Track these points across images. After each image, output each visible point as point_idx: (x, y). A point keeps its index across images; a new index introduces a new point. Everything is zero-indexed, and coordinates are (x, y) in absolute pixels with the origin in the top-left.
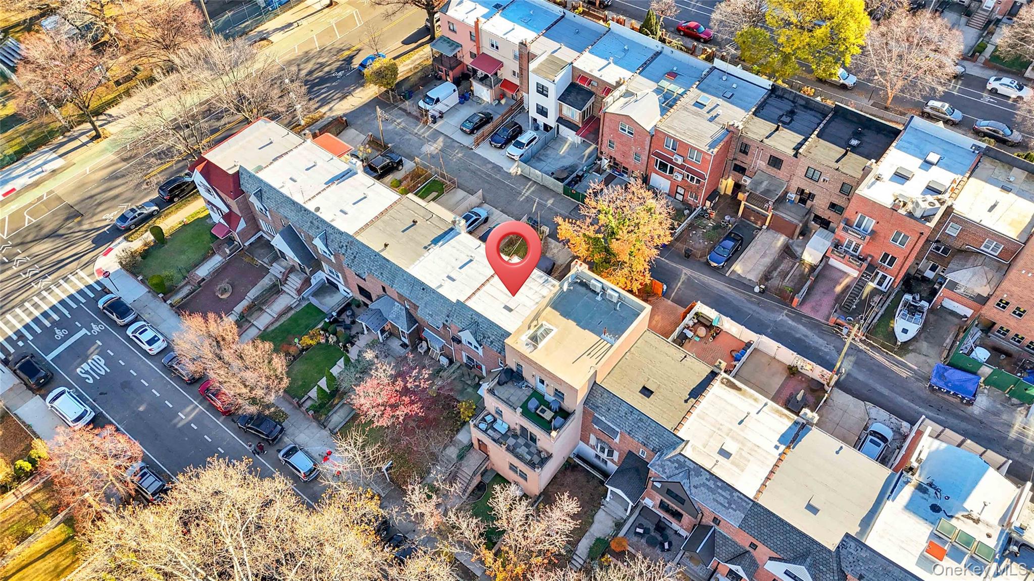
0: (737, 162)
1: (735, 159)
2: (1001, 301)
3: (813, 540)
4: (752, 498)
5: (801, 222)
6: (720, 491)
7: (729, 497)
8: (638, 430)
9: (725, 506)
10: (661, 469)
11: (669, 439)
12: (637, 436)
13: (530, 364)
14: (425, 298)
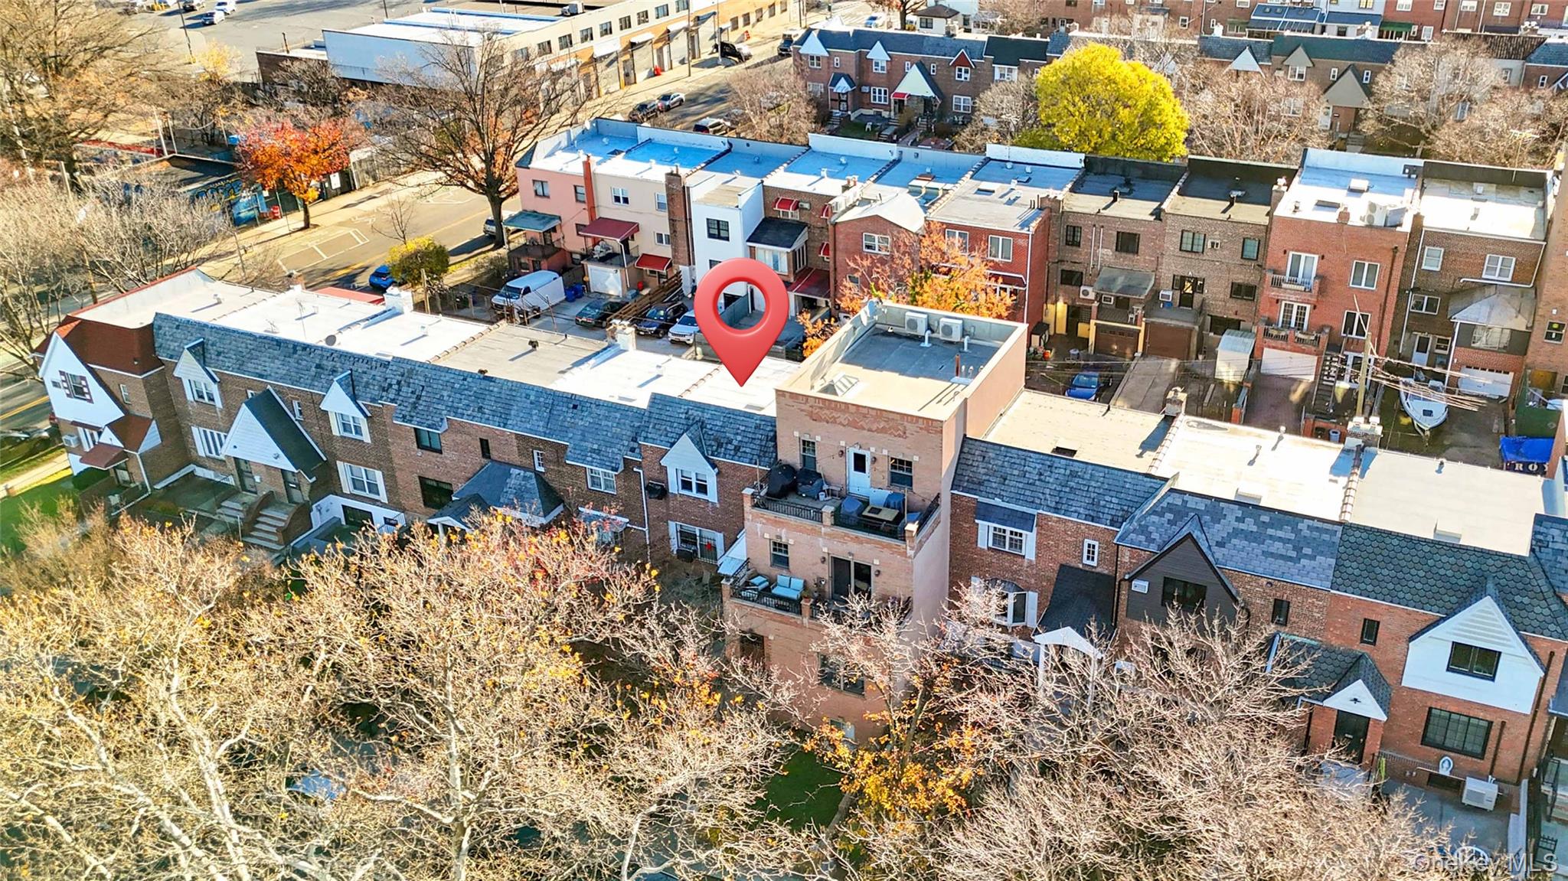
0: (1066, 267)
1: (1061, 261)
2: (1551, 324)
3: (1482, 551)
4: (1337, 519)
5: (1195, 323)
6: (1270, 531)
7: (1292, 536)
8: (1071, 496)
10: (1142, 538)
11: (1138, 488)
12: (1073, 509)
13: (834, 421)
14: (581, 423)
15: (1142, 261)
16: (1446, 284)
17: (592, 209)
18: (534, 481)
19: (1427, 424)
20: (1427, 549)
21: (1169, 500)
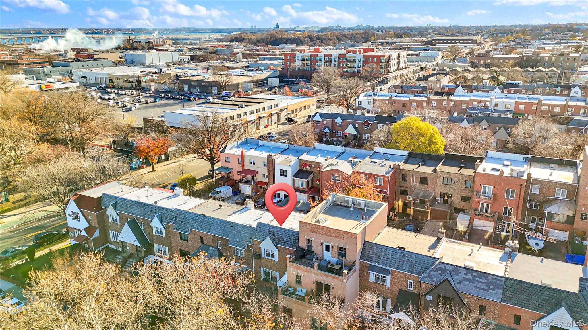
0: (402, 188)
1: (400, 186)
2: (582, 214)
3: (560, 290)
4: (503, 276)
5: (449, 209)
6: (477, 279)
7: (486, 281)
8: (404, 264)
9: (485, 290)
10: (429, 279)
11: (428, 261)
12: (404, 268)
13: (319, 233)
14: (234, 232)
15: (429, 187)
16: (541, 198)
17: (243, 166)
18: (217, 252)
19: (537, 248)
20: (538, 288)
21: (440, 266)
